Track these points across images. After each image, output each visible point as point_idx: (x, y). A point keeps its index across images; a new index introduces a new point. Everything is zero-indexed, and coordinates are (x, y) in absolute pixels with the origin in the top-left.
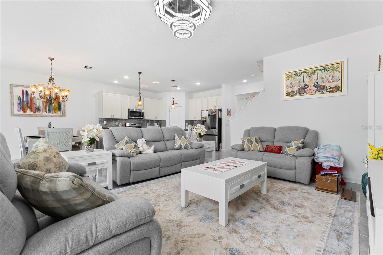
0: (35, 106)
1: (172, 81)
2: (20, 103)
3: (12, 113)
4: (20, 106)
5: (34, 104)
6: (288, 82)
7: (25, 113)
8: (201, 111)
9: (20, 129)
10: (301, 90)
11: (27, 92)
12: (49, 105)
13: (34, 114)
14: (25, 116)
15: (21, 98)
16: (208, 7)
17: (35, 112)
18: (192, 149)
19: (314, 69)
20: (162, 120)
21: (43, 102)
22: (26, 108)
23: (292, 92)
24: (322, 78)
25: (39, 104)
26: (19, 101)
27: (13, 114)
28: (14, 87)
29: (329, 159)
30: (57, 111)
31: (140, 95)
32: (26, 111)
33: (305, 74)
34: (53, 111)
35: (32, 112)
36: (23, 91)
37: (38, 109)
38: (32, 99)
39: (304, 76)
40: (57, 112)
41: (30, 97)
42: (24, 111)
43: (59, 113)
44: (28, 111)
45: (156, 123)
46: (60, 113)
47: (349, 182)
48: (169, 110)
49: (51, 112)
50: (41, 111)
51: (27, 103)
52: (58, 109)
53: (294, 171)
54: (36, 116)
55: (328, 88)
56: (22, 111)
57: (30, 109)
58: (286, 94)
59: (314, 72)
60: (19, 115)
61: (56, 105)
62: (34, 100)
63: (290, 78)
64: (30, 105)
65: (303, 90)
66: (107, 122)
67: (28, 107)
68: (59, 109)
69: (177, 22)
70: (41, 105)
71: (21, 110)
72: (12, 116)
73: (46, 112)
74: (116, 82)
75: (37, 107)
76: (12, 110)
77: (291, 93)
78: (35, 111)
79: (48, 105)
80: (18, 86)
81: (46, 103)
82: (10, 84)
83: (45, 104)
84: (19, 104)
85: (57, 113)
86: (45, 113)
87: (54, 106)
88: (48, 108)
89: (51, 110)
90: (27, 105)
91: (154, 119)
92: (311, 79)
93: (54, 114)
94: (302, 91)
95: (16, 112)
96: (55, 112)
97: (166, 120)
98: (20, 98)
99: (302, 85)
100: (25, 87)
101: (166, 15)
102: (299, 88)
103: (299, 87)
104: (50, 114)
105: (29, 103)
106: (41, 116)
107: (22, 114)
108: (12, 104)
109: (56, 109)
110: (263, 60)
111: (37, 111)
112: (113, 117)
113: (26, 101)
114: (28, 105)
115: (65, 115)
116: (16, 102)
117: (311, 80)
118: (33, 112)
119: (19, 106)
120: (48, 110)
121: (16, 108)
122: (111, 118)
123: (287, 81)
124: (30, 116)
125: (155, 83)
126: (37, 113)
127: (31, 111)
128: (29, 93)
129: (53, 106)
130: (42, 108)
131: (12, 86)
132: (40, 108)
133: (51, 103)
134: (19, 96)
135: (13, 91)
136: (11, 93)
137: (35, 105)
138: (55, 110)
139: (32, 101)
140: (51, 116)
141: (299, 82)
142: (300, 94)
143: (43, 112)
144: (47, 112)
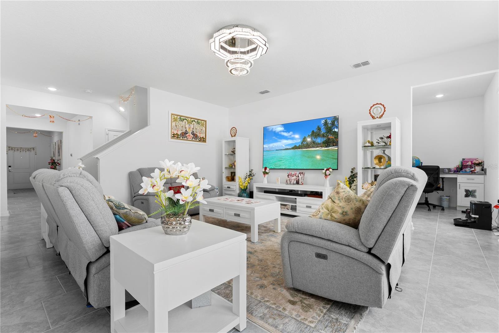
6: (174, 124)
10: (183, 134)
19: (192, 120)
23: (177, 134)
24: (196, 129)
33: (186, 121)
39: (185, 123)
55: (199, 137)
58: (172, 136)
59: (192, 122)
63: (175, 120)
65: (184, 135)
77: (176, 135)
92: (190, 127)
94: (184, 136)
99: (184, 131)
102: (182, 133)
103: (182, 132)
117: (190, 128)
123: (173, 122)
141: (182, 127)
142: (183, 137)
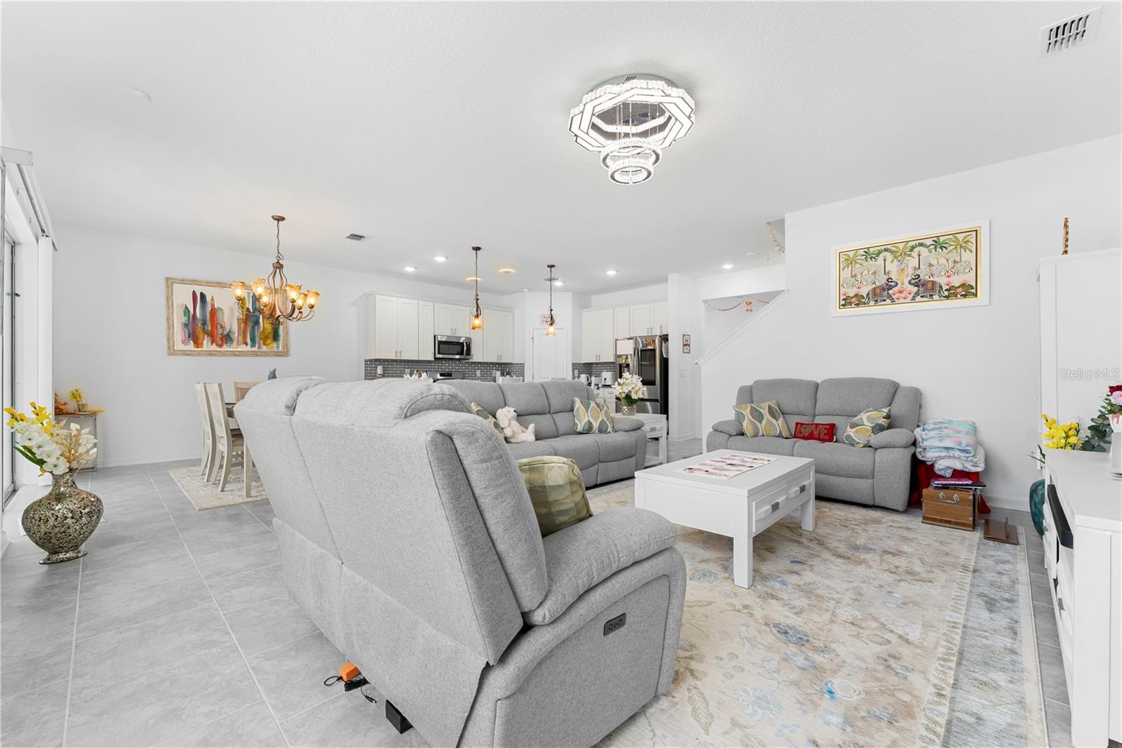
0: (220, 331)
1: (548, 266)
2: (187, 323)
3: (169, 348)
4: (188, 329)
5: (219, 326)
6: (847, 273)
7: (198, 347)
8: (616, 340)
9: (220, 385)
10: (878, 291)
11: (203, 295)
12: (253, 327)
13: (219, 349)
14: (199, 354)
15: (189, 311)
16: (689, 117)
17: (220, 346)
18: (616, 432)
19: (911, 244)
20: (515, 362)
21: (238, 320)
22: (201, 335)
23: (856, 295)
24: (930, 265)
25: (231, 326)
26: (186, 318)
27: (172, 352)
28: (174, 284)
29: (951, 453)
30: (269, 341)
31: (478, 302)
32: (200, 341)
33: (887, 254)
34: (262, 342)
35: (214, 344)
36: (194, 293)
37: (227, 338)
38: (214, 312)
39: (885, 260)
40: (269, 344)
41: (209, 308)
42: (197, 344)
43: (275, 346)
44: (205, 342)
45: (499, 370)
46: (278, 347)
47: (997, 506)
48: (533, 338)
49: (257, 345)
50: (235, 343)
51: (204, 324)
52: (272, 337)
53: (870, 481)
54: (224, 354)
55: (945, 287)
56: (191, 342)
57: (209, 338)
58: (843, 302)
59: (911, 250)
60: (185, 353)
61: (269, 327)
62: (219, 315)
63: (851, 263)
64: (210, 328)
65: (883, 293)
66: (384, 368)
67: (205, 332)
68: (275, 336)
69: (622, 150)
70: (235, 328)
71: (189, 341)
72: (169, 354)
73: (245, 345)
74: (410, 269)
75: (225, 333)
76: (170, 339)
77: (854, 300)
78: (220, 342)
79: (249, 328)
80: (183, 281)
81: (245, 323)
82: (167, 278)
83: (242, 325)
84: (186, 325)
85: (270, 346)
86: (243, 348)
87: (264, 329)
88: (250, 335)
89: (257, 339)
90: (204, 329)
91: (494, 360)
92: (902, 267)
93: (264, 348)
94: (881, 295)
95: (179, 346)
96: (264, 344)
97: (523, 364)
98: (187, 312)
99: (882, 280)
100: (198, 285)
101: (592, 132)
102: (875, 288)
103: (874, 286)
104: (255, 349)
105: (209, 323)
106: (235, 354)
107: (191, 351)
108: (170, 327)
109: (267, 337)
110: (784, 219)
111: (226, 343)
112: (400, 357)
113: (201, 318)
114: (206, 328)
115: (288, 351)
116: (179, 320)
117: (902, 270)
118: (216, 345)
119: (186, 329)
120: (251, 340)
121: (179, 334)
122: (394, 358)
123: (843, 269)
124: (210, 354)
125: (504, 272)
126: (225, 348)
127: (212, 343)
128: (208, 299)
129: (262, 329)
130: (236, 334)
131: (170, 282)
132: (231, 334)
133: (257, 323)
134: (186, 307)
135: (172, 295)
136: (169, 299)
137: (222, 327)
138: (265, 339)
139: (213, 318)
140: (256, 354)
141: (874, 273)
142: (876, 301)
143: (238, 345)
144: (247, 344)
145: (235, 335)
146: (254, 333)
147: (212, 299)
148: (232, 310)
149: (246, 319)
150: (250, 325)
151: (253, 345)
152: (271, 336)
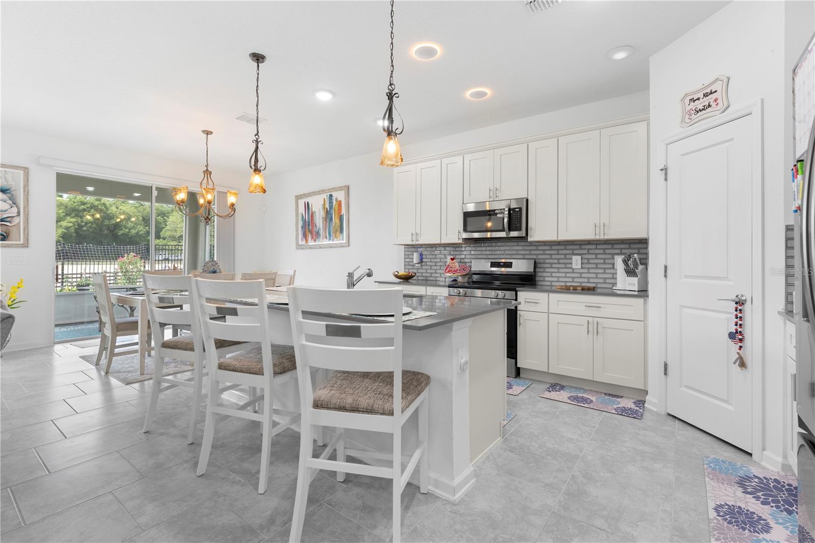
0: (315, 229)
2: (303, 225)
3: (297, 244)
4: (303, 230)
5: (314, 226)
7: (306, 243)
11: (308, 204)
12: (329, 223)
13: (315, 244)
14: (306, 248)
15: (303, 217)
17: (316, 241)
21: (322, 219)
22: (308, 233)
25: (319, 224)
26: (303, 222)
27: (298, 246)
30: (338, 233)
32: (307, 238)
34: (334, 235)
35: (313, 240)
36: (304, 203)
37: (318, 234)
38: (312, 215)
41: (311, 213)
42: (306, 240)
43: (341, 238)
44: (309, 239)
46: (343, 239)
49: (332, 238)
50: (321, 237)
51: (309, 225)
54: (316, 247)
56: (304, 238)
57: (311, 235)
60: (302, 247)
61: (338, 221)
62: (315, 217)
64: (311, 228)
67: (309, 231)
68: (341, 229)
70: (321, 225)
72: (297, 248)
73: (326, 239)
75: (317, 230)
76: (297, 238)
78: (315, 238)
79: (328, 225)
80: (301, 197)
81: (326, 220)
82: (296, 196)
83: (324, 223)
84: (302, 227)
85: (339, 238)
86: (325, 242)
88: (328, 230)
89: (332, 233)
90: (309, 228)
93: (336, 241)
95: (300, 242)
96: (336, 237)
100: (306, 197)
104: (330, 242)
106: (322, 247)
107: (304, 245)
108: (297, 230)
109: (336, 231)
111: (318, 238)
113: (308, 221)
115: (349, 242)
116: (301, 223)
120: (329, 235)
121: (300, 234)
124: (312, 247)
128: (310, 206)
129: (334, 224)
130: (322, 230)
131: (297, 199)
133: (331, 219)
134: (302, 214)
135: (298, 208)
136: (296, 212)
137: (316, 226)
138: (336, 233)
139: (312, 220)
140: (331, 247)
143: (323, 239)
144: (326, 237)
145: (321, 232)
146: (330, 228)
147: (312, 206)
148: (319, 210)
149: (326, 217)
150: (328, 221)
151: (330, 239)
152: (339, 230)
